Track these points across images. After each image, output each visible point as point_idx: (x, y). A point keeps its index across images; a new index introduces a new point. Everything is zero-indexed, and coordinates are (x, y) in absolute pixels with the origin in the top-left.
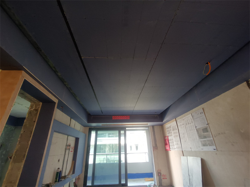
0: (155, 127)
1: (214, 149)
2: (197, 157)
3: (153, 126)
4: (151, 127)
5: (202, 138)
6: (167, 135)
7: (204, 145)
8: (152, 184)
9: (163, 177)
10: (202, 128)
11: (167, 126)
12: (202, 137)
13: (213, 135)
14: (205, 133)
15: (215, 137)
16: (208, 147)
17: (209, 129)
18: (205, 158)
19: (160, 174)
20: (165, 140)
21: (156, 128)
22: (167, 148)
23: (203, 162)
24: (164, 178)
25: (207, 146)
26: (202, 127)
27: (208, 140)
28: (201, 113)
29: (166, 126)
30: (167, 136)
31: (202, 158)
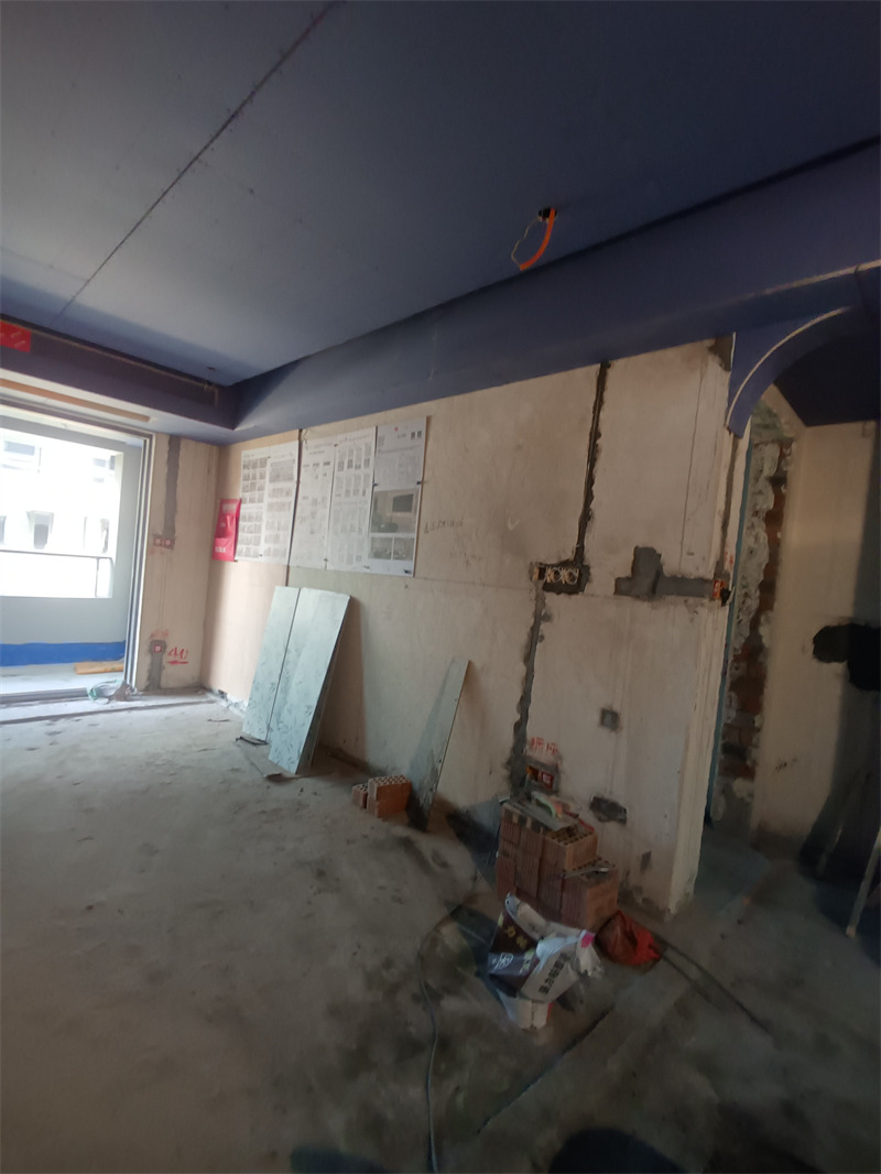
0: (183, 443)
1: (406, 572)
2: (339, 591)
3: (175, 440)
4: (165, 440)
5: (381, 531)
6: (239, 494)
7: (377, 554)
8: (111, 685)
9: (172, 658)
10: (396, 495)
11: (249, 453)
12: (383, 526)
13: (423, 526)
14: (399, 514)
15: (426, 531)
16: (392, 562)
17: (416, 502)
18: (363, 598)
19: (158, 648)
20: (221, 516)
21: (186, 450)
22: (222, 550)
23: (353, 608)
24: (174, 662)
25: (389, 557)
26: (396, 491)
27: (397, 540)
28: (413, 435)
29: (244, 453)
30: (233, 501)
31: (354, 595)
